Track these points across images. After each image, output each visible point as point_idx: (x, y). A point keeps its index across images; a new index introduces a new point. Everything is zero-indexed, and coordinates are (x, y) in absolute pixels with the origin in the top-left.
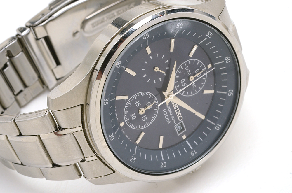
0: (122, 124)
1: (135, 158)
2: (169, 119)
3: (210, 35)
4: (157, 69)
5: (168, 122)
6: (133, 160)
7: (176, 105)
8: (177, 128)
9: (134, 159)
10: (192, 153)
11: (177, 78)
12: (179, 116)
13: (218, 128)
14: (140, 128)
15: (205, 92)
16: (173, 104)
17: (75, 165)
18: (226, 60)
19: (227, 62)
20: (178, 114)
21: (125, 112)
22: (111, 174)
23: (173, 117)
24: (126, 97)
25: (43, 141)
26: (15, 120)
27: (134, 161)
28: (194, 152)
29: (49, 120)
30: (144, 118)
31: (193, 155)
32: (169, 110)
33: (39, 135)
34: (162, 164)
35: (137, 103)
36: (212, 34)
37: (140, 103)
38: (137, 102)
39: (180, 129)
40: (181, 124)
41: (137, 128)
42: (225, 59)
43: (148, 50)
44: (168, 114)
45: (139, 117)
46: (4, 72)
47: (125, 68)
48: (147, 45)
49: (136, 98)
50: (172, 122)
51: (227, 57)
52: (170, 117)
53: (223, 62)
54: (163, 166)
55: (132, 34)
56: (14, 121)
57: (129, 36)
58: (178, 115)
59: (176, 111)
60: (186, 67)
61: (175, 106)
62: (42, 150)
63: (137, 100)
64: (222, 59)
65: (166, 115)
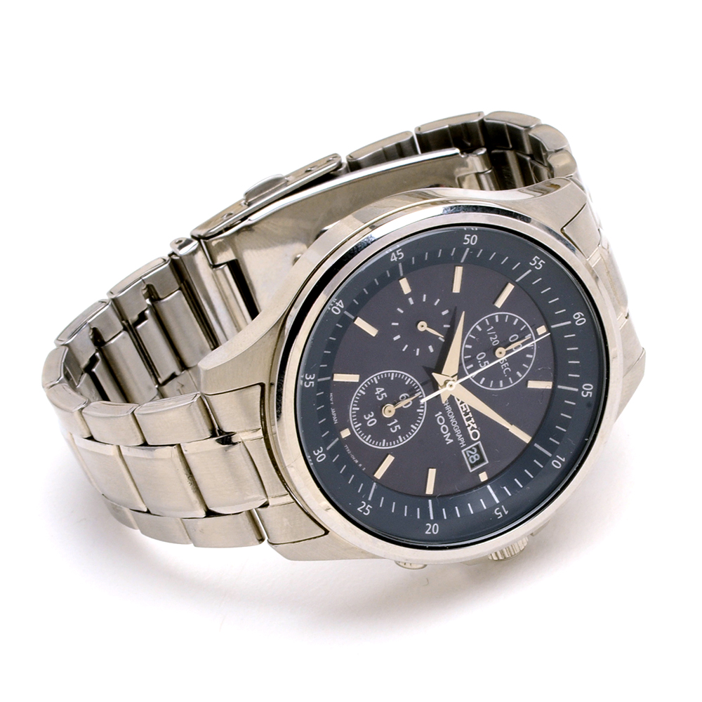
0: (345, 433)
1: (369, 506)
2: (449, 434)
3: (539, 263)
4: (422, 326)
5: (447, 439)
6: (364, 510)
7: (465, 406)
8: (468, 455)
9: (367, 509)
10: (498, 512)
11: (468, 348)
12: (471, 430)
13: (558, 463)
14: (383, 446)
15: (532, 385)
16: (458, 403)
17: (250, 512)
18: (575, 318)
19: (578, 323)
20: (469, 425)
21: (354, 409)
22: (319, 537)
23: (458, 431)
24: (354, 378)
25: (187, 457)
26: (135, 412)
27: (366, 512)
28: (501, 510)
29: (200, 413)
30: (393, 427)
31: (499, 515)
32: (451, 414)
33: (179, 446)
34: (428, 526)
35: (378, 392)
36: (542, 261)
37: (385, 394)
38: (379, 390)
39: (476, 460)
40: (477, 447)
41: (378, 445)
42: (574, 316)
43: (405, 286)
44: (448, 422)
45: (383, 421)
46: (136, 331)
47: (353, 317)
48: (402, 275)
49: (377, 382)
50: (456, 442)
51: (577, 314)
52: (451, 430)
53: (569, 322)
54: (431, 531)
55: (365, 247)
56: (133, 413)
57: (359, 252)
58: (469, 428)
59: (465, 418)
60: (489, 327)
61: (462, 408)
62: (184, 477)
63: (379, 386)
64: (567, 316)
65: (443, 425)
